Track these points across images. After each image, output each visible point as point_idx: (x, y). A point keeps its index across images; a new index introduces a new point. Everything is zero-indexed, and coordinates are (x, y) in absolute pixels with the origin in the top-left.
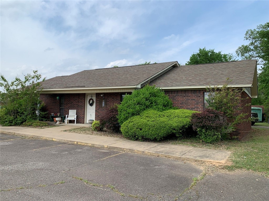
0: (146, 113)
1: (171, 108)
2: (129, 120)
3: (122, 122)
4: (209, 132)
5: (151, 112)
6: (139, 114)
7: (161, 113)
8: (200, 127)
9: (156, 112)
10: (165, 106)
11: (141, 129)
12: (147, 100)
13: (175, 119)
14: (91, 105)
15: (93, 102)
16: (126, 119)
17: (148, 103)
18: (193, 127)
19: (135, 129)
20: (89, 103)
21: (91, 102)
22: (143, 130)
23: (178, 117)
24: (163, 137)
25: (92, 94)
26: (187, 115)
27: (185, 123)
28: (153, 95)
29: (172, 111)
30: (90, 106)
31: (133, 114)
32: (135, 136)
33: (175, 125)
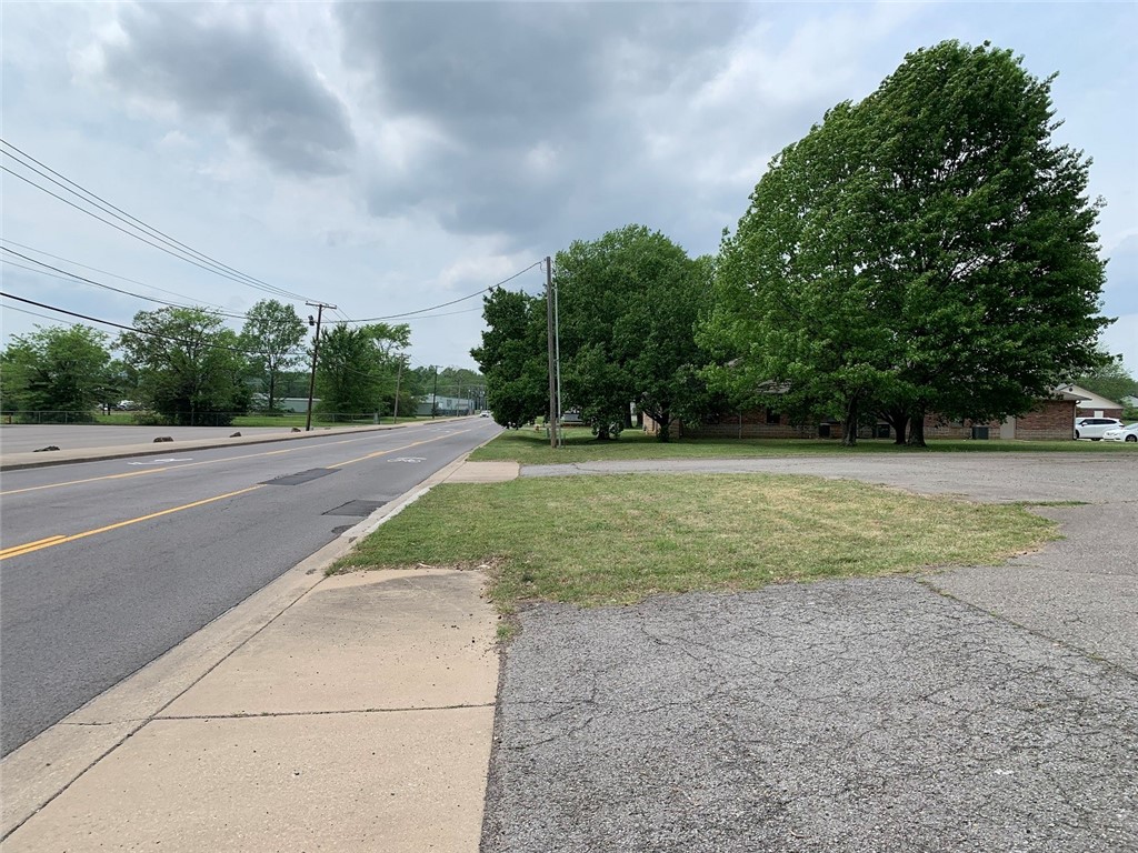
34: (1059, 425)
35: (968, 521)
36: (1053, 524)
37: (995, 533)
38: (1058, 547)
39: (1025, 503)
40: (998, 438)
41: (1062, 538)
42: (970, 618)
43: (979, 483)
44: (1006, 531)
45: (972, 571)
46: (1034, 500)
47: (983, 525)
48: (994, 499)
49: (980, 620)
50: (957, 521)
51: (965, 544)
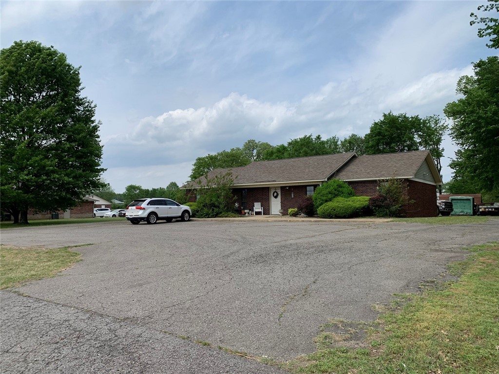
0: (336, 199)
1: (354, 196)
2: (324, 205)
3: (318, 207)
4: (381, 209)
5: (340, 199)
6: (331, 201)
7: (347, 199)
8: (375, 206)
9: (343, 198)
10: (349, 194)
11: (334, 210)
12: (335, 190)
13: (358, 203)
14: (276, 197)
15: (278, 195)
16: (321, 204)
17: (336, 193)
18: (370, 207)
19: (330, 210)
20: (273, 195)
21: (275, 194)
22: (336, 210)
23: (360, 201)
24: (350, 215)
25: (275, 188)
26: (366, 199)
27: (365, 204)
28: (340, 186)
29: (355, 197)
30: (275, 199)
31: (326, 201)
32: (330, 215)
33: (358, 206)
34: (88, 212)
35: (42, 258)
36: (79, 255)
37: (54, 262)
38: (80, 264)
39: (69, 247)
40: (63, 218)
41: (81, 260)
42: (36, 305)
43: (50, 239)
44: (58, 260)
45: (40, 282)
46: (73, 245)
47: (49, 259)
48: (56, 246)
49: (41, 305)
50: (37, 259)
51: (39, 269)
